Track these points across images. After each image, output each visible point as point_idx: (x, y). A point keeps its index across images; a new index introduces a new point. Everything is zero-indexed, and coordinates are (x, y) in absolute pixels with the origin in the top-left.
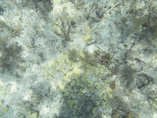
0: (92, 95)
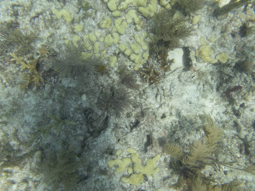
0: (96, 22)
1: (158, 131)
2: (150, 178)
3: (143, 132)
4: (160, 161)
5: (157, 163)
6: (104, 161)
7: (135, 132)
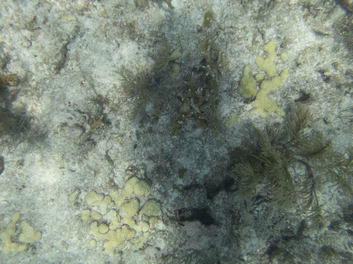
1: (321, 108)
2: (249, 107)
3: (316, 88)
4: (276, 117)
5: (273, 114)
6: (275, 36)
7: (315, 76)
